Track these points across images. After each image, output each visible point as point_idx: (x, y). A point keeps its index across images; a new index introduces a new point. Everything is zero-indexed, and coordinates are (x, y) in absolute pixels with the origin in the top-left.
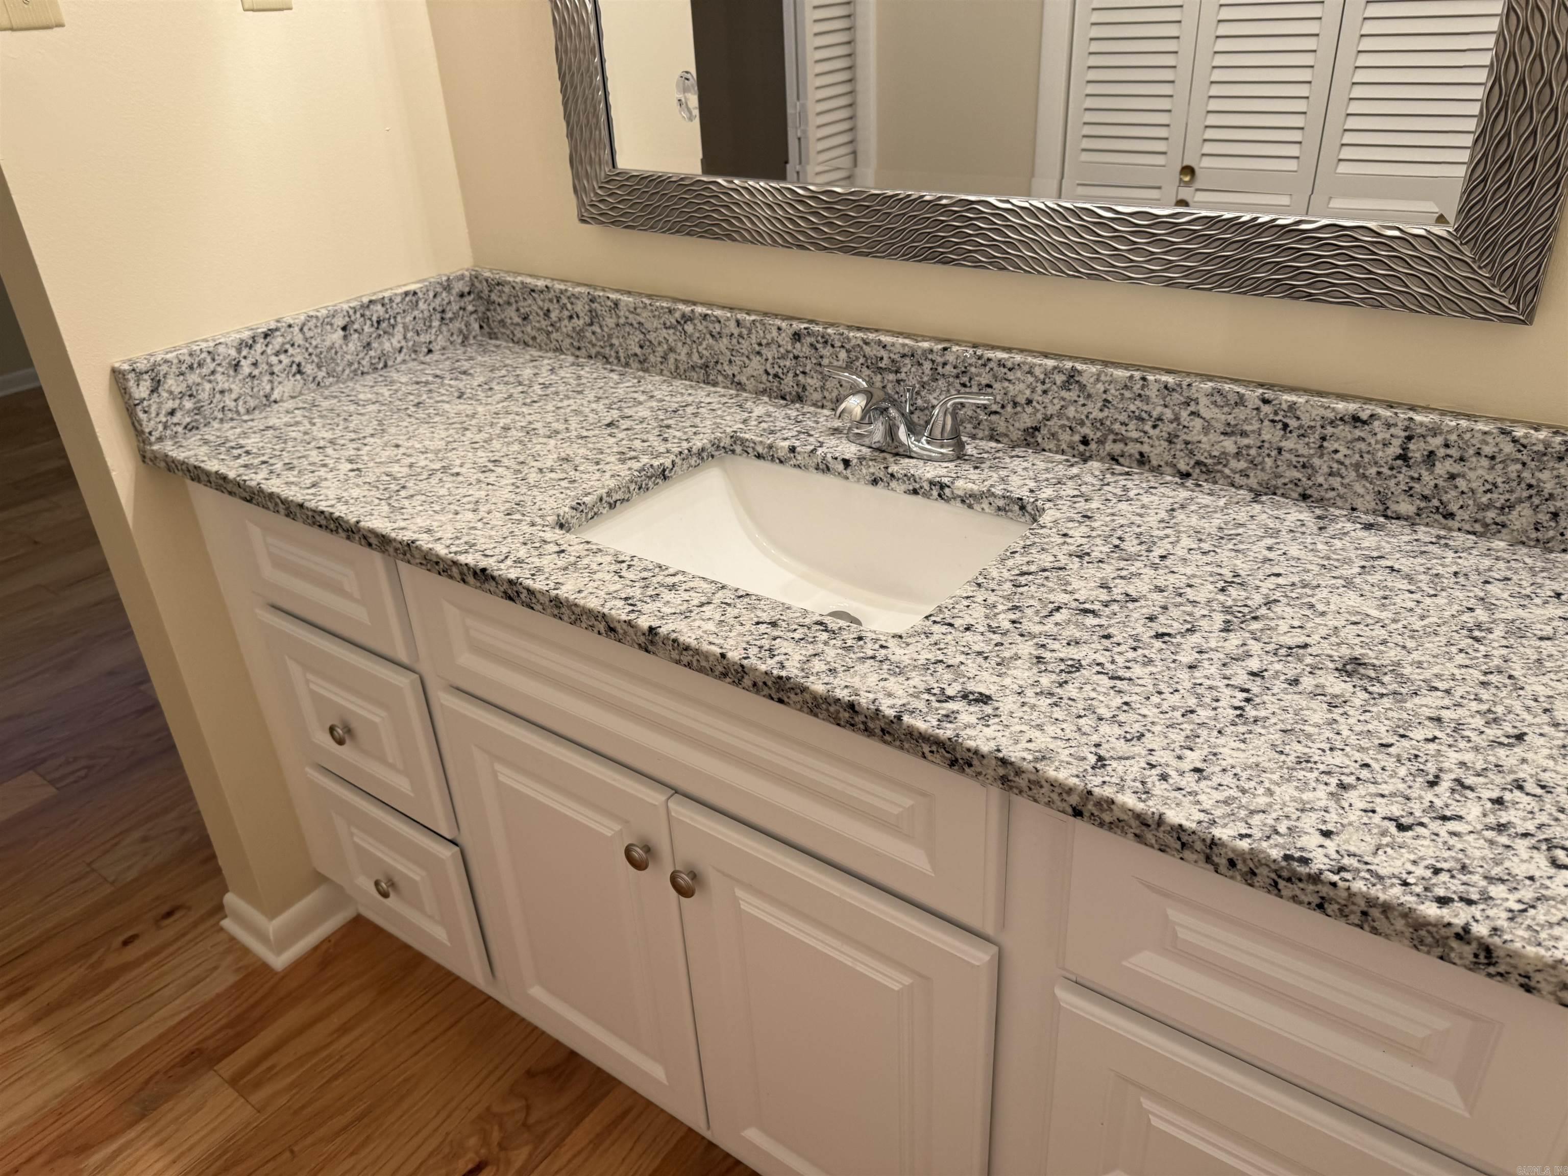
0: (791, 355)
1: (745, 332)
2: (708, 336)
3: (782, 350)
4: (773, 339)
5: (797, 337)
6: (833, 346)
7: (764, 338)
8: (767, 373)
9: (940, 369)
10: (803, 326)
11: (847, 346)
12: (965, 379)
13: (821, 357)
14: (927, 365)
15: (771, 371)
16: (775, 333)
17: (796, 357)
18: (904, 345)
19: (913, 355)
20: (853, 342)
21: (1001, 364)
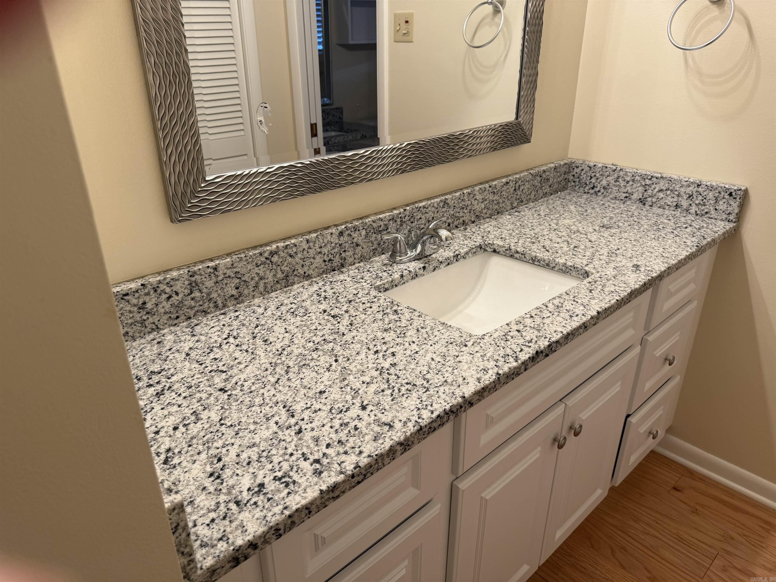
0: (338, 245)
1: (311, 244)
2: (288, 258)
3: (333, 245)
4: (328, 241)
5: (341, 234)
6: (359, 230)
7: (323, 242)
8: (325, 261)
9: (404, 220)
10: (343, 227)
11: (365, 227)
12: (412, 220)
13: (353, 239)
14: (399, 220)
15: (327, 259)
16: (329, 237)
17: (340, 245)
18: (389, 216)
19: (393, 219)
20: (368, 224)
21: (424, 207)
